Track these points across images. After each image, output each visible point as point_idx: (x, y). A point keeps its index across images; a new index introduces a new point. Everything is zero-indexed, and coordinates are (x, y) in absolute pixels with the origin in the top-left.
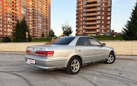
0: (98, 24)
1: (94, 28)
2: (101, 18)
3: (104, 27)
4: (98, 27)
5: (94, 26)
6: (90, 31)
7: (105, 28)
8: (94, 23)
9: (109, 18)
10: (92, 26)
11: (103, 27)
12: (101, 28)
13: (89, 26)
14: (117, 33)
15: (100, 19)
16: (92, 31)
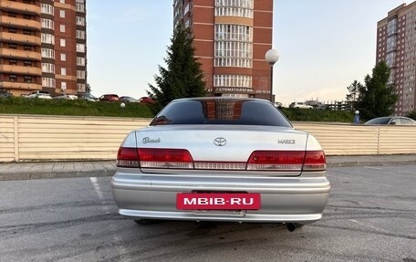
0: (45, 60)
1: (32, 70)
2: (58, 42)
3: (67, 74)
4: (45, 68)
5: (30, 65)
6: (15, 80)
7: (70, 78)
8: (33, 55)
9: (80, 48)
10: (26, 65)
11: (63, 71)
12: (57, 76)
13: (11, 64)
14: (116, 96)
15: (51, 45)
16: (26, 81)
